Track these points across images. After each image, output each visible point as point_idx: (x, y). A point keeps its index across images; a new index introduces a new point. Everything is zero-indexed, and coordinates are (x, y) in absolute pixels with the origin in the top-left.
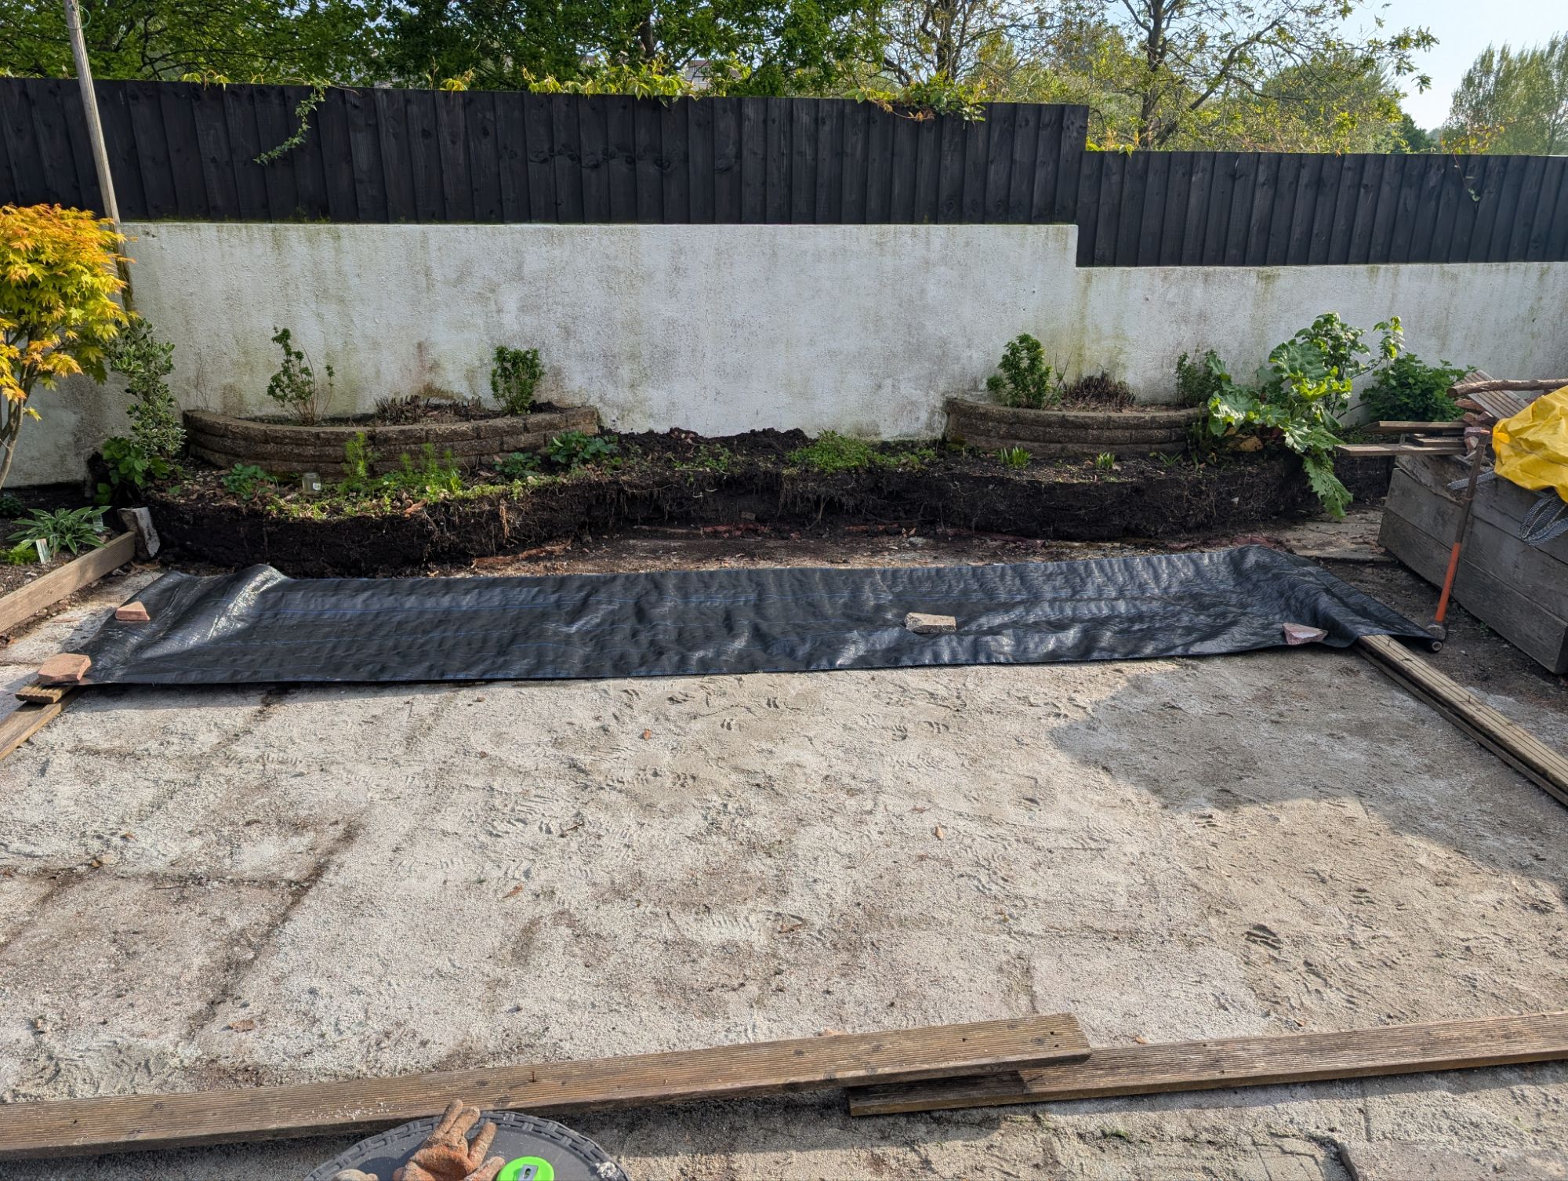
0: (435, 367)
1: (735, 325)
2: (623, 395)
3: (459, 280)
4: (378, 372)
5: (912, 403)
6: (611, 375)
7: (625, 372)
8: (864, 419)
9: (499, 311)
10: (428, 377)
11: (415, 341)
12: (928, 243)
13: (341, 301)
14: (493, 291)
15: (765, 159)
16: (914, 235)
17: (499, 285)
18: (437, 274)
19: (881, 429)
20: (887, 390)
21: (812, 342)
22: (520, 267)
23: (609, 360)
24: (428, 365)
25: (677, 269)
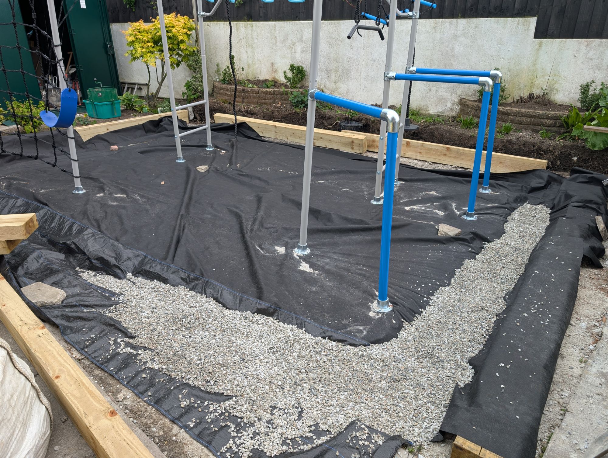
0: (276, 71)
1: (373, 60)
2: (332, 85)
3: (284, 41)
4: (261, 72)
5: (444, 99)
8: (422, 103)
9: (295, 52)
10: (274, 74)
11: (271, 62)
13: (252, 47)
14: (293, 45)
17: (295, 43)
18: (278, 39)
19: (430, 109)
20: (433, 92)
22: (302, 37)
23: (328, 72)
24: (274, 70)
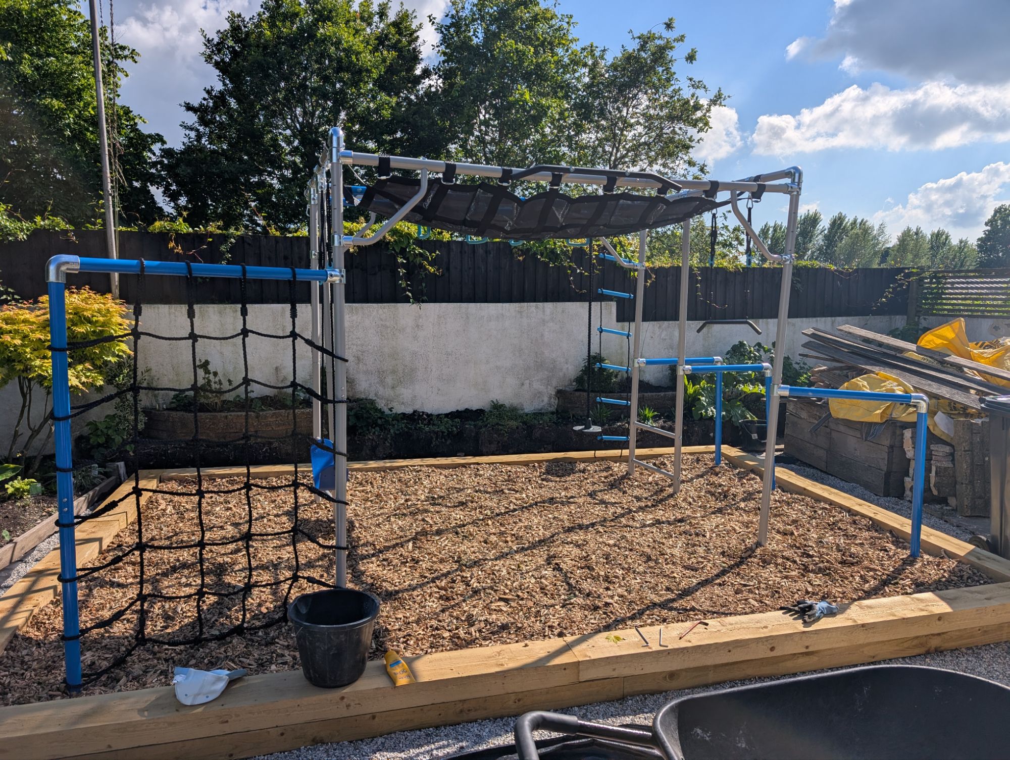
0: (284, 380)
1: (448, 354)
2: (389, 392)
5: (539, 393)
6: (382, 382)
7: (389, 380)
8: (515, 402)
11: (275, 366)
12: (544, 311)
15: (461, 271)
16: (537, 307)
19: (525, 407)
20: (526, 386)
21: (488, 362)
23: (381, 374)
24: (281, 379)
25: (418, 326)
